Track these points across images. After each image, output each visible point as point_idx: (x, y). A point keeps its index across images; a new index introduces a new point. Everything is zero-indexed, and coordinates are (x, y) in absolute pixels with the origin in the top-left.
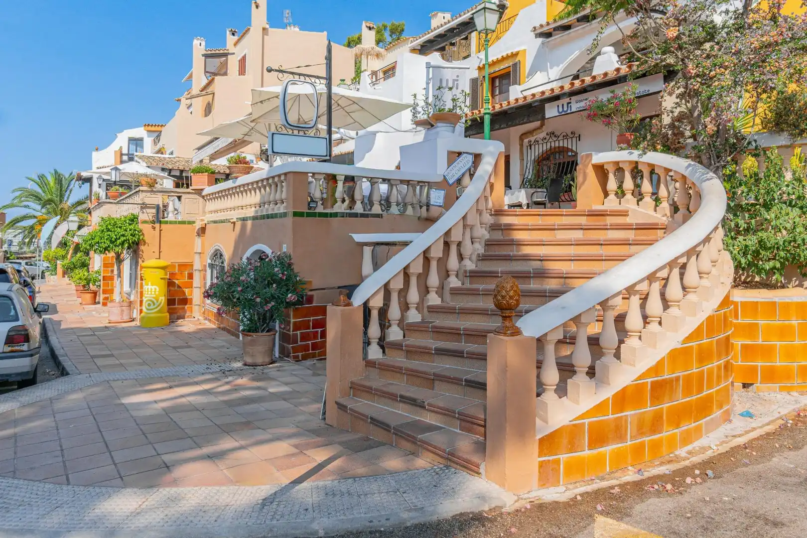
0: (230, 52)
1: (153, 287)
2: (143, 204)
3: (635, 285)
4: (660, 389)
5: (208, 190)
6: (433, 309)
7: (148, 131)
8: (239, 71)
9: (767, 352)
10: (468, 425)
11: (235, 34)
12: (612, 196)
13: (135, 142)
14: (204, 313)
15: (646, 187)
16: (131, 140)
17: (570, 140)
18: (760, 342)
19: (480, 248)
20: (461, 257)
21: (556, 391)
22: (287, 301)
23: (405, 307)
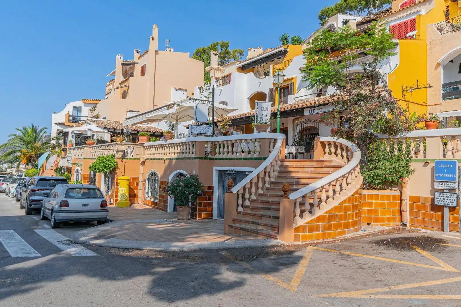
0: (136, 62)
1: (123, 189)
2: (118, 150)
3: (324, 186)
4: (331, 218)
5: (147, 144)
6: (260, 195)
7: (84, 103)
8: (141, 73)
9: (376, 212)
10: (273, 228)
11: (139, 52)
12: (327, 154)
13: (76, 109)
14: (144, 201)
15: (339, 151)
16: (75, 108)
17: (316, 124)
18: (373, 208)
19: (276, 174)
20: (270, 177)
21: (299, 216)
22: (198, 193)
23: (250, 194)
